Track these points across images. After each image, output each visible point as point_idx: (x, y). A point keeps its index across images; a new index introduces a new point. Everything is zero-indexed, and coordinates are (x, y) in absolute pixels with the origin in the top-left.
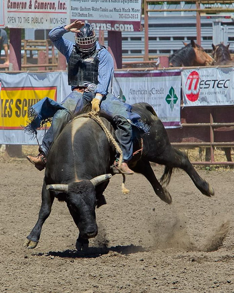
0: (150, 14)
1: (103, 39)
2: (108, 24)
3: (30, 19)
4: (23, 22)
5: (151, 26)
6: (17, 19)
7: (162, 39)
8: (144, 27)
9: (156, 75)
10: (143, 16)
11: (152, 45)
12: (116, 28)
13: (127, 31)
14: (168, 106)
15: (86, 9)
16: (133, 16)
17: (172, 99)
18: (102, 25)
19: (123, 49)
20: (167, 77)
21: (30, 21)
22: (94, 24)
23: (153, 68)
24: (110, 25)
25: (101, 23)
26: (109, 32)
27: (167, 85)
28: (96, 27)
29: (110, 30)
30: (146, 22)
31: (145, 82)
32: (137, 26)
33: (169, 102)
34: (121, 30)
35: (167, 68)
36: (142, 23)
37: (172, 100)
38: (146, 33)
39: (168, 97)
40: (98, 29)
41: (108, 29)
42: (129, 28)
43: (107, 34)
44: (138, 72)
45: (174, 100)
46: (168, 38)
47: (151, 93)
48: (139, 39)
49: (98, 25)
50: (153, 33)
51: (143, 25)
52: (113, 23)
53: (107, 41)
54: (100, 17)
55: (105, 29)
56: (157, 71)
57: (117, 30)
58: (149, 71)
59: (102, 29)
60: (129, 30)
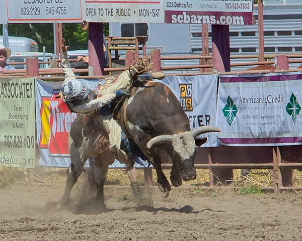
0: (265, 3)
1: (207, 34)
2: (212, 16)
3: (114, 11)
4: (105, 14)
5: (266, 17)
6: (98, 11)
7: (281, 33)
8: (257, 19)
9: (273, 79)
10: (255, 5)
11: (269, 42)
12: (221, 21)
13: (236, 24)
14: (289, 117)
16: (243, 6)
17: (294, 108)
18: (204, 17)
19: (231, 47)
20: (287, 82)
21: (114, 14)
22: (195, 16)
23: (268, 71)
24: (214, 17)
25: (203, 15)
26: (213, 26)
27: (287, 91)
28: (197, 20)
29: (214, 23)
30: (260, 12)
31: (258, 87)
32: (248, 18)
33: (290, 112)
34: (229, 23)
35: (286, 71)
36: (255, 13)
37: (294, 110)
38: (261, 26)
39: (289, 106)
40: (199, 22)
41: (212, 23)
42: (238, 21)
43: (211, 28)
44: (250, 76)
45: (296, 110)
46: (289, 33)
47: (267, 101)
48: (253, 34)
49: (200, 17)
50: (269, 26)
51: (256, 17)
52: (217, 15)
53: (211, 38)
54: (202, 7)
55: (208, 22)
56: (274, 74)
57: (224, 23)
58: (265, 73)
59: (204, 22)
60: (239, 23)
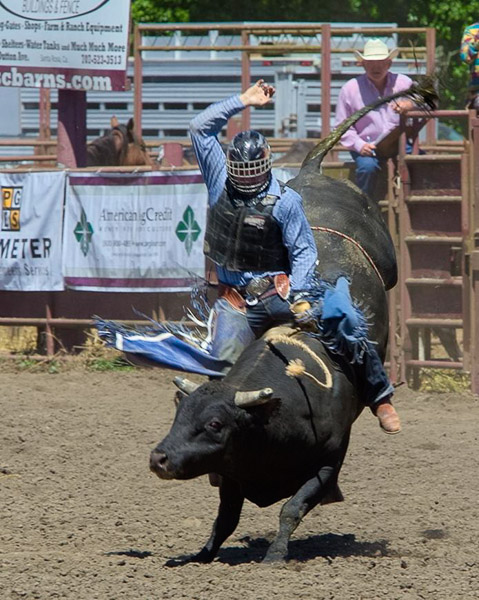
0: (147, 56)
1: (49, 105)
2: (59, 76)
5: (147, 79)
7: (169, 106)
8: (132, 82)
9: (156, 181)
10: (131, 59)
11: (150, 120)
12: (75, 84)
13: (99, 90)
14: (181, 245)
15: (14, 44)
16: (110, 60)
17: (189, 231)
18: (47, 77)
19: (89, 127)
20: (179, 187)
22: (30, 75)
23: (149, 168)
24: (63, 77)
25: (44, 73)
26: (61, 92)
27: (179, 202)
28: (35, 81)
29: (62, 87)
30: (138, 71)
31: (132, 194)
32: (119, 79)
33: (182, 237)
34: (86, 88)
35: (178, 168)
36: (130, 73)
37: (189, 234)
38: (138, 94)
39: (181, 226)
40: (38, 85)
41: (59, 86)
42: (102, 84)
43: (56, 95)
44: (118, 175)
45: (193, 234)
47: (145, 218)
48: (123, 106)
49: (39, 77)
50: (151, 93)
51: (131, 78)
52: (69, 73)
53: (56, 111)
54: (43, 60)
55: (53, 85)
56: (159, 174)
57: (78, 87)
58: (143, 172)
59: (46, 85)
60: (103, 88)
